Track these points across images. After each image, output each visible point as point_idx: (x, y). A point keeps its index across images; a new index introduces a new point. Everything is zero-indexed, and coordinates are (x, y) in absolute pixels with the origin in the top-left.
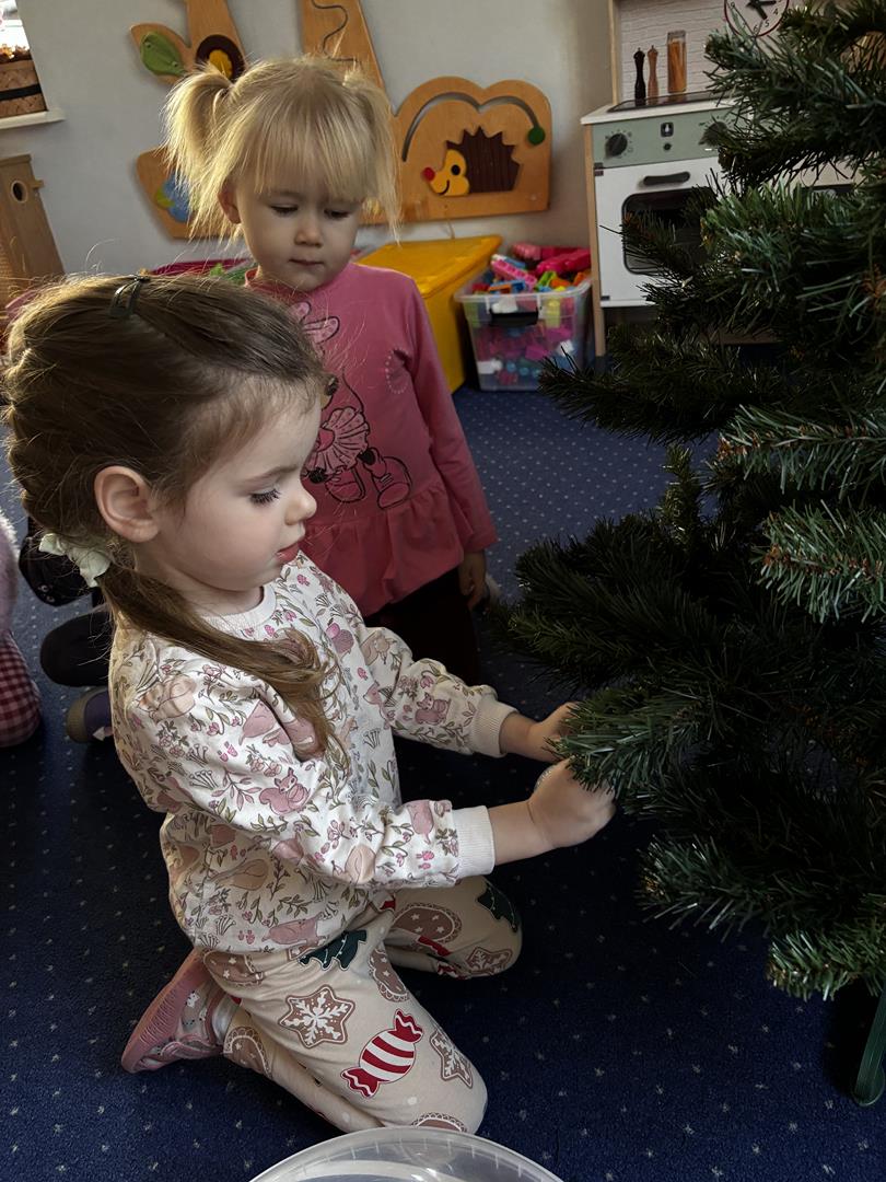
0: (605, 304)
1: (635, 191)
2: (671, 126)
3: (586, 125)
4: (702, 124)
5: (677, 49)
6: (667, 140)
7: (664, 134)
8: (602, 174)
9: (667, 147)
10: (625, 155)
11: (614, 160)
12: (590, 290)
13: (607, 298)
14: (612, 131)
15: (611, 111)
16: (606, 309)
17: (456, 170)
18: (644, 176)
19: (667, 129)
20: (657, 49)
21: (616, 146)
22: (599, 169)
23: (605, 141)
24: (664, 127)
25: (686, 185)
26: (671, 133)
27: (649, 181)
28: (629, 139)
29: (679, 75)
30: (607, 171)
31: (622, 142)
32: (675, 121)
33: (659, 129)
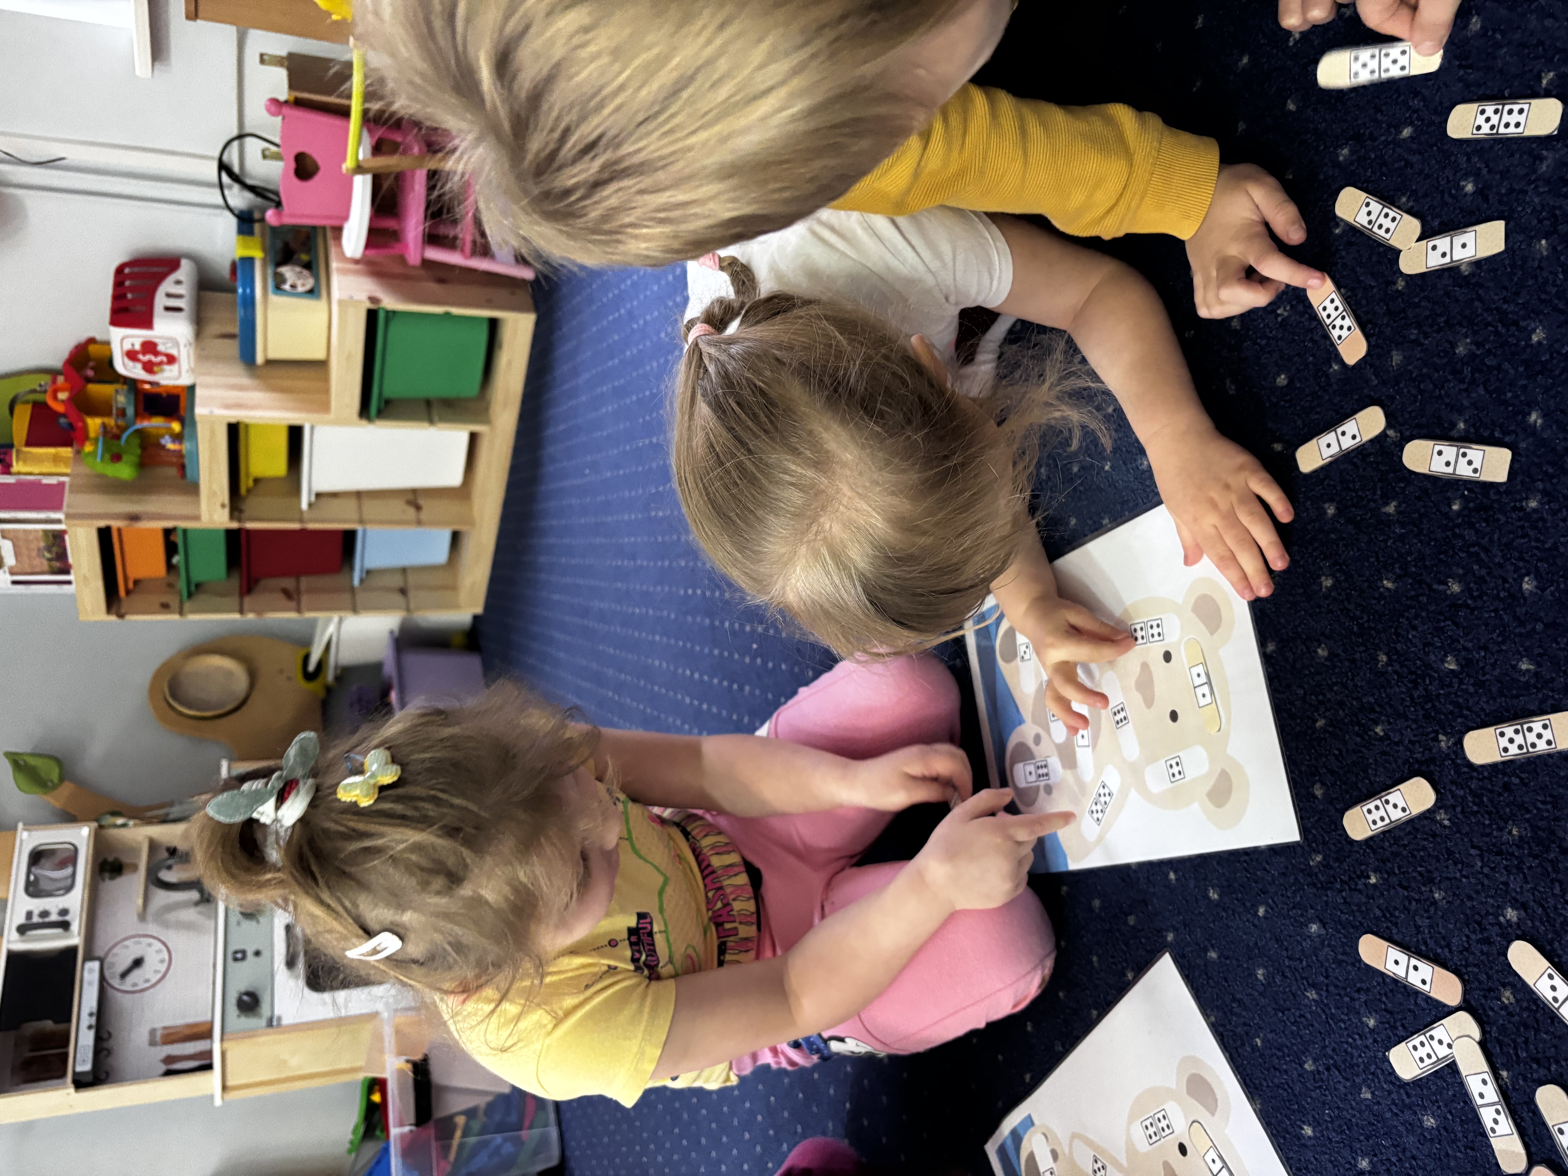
1: (301, 982)
2: (236, 952)
4: (239, 927)
5: (169, 1035)
6: (250, 954)
7: (244, 958)
8: (279, 1019)
9: (257, 953)
10: (262, 993)
11: (265, 1005)
14: (233, 1009)
18: (286, 971)
20: (162, 1056)
21: (250, 1002)
22: (274, 1021)
23: (244, 1018)
24: (236, 959)
26: (244, 952)
27: (290, 963)
28: (244, 991)
29: (195, 1030)
30: (277, 1012)
31: (245, 998)
32: (231, 949)
33: (239, 964)
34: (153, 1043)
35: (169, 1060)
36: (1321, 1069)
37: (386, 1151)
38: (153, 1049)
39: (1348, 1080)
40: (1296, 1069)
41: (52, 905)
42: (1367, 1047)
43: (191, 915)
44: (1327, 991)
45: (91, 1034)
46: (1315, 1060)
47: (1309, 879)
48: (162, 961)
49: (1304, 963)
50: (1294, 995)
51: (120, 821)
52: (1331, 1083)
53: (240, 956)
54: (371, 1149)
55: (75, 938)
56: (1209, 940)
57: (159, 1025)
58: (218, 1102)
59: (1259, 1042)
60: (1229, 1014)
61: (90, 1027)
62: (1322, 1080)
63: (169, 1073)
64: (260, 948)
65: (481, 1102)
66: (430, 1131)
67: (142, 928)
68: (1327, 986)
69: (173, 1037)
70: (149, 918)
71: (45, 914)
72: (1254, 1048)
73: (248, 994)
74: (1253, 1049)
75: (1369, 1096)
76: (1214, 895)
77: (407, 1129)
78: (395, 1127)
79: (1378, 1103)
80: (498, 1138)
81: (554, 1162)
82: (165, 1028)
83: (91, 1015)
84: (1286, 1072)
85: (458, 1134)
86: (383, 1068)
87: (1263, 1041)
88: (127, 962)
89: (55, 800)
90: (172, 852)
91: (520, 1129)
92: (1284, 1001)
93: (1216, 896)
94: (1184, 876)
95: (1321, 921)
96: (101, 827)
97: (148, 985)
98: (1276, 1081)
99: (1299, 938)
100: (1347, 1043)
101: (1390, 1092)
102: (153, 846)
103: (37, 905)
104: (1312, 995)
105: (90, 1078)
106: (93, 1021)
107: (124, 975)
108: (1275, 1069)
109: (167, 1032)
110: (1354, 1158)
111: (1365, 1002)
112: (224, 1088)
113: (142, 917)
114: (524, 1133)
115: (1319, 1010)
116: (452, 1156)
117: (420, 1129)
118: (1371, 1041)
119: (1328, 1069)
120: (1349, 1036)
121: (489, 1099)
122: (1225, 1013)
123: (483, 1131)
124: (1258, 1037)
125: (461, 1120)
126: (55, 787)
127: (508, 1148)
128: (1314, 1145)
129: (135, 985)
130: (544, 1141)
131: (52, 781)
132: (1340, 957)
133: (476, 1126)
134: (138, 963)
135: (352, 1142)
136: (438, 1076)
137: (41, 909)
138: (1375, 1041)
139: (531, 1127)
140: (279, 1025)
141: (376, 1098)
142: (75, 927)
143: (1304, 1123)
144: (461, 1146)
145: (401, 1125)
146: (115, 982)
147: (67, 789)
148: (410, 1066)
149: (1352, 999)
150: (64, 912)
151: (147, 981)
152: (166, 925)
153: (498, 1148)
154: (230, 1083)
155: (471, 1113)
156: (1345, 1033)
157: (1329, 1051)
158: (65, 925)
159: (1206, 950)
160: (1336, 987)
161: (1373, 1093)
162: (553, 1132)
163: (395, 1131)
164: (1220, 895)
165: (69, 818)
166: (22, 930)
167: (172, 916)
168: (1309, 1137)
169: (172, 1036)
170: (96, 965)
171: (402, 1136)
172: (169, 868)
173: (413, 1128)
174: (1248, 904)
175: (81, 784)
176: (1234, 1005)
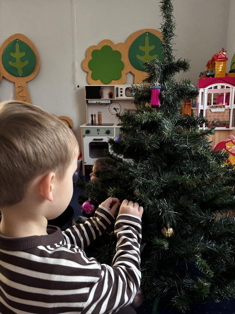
0: (85, 164)
1: (92, 141)
3: (81, 127)
4: (105, 130)
5: (100, 115)
9: (98, 133)
10: (90, 134)
11: (87, 135)
12: (82, 161)
13: (86, 163)
14: (87, 129)
15: (87, 125)
16: (85, 166)
18: (94, 139)
20: (96, 114)
21: (88, 132)
22: (84, 136)
23: (85, 131)
25: (102, 141)
26: (99, 131)
27: (95, 140)
28: (90, 131)
29: (100, 120)
32: (100, 129)
33: (96, 130)
34: (98, 112)
41: (123, 93)
45: (95, 103)
57: (102, 113)
61: (97, 102)
97: (110, 110)
103: (124, 90)
150: (121, 96)
170: (109, 103)
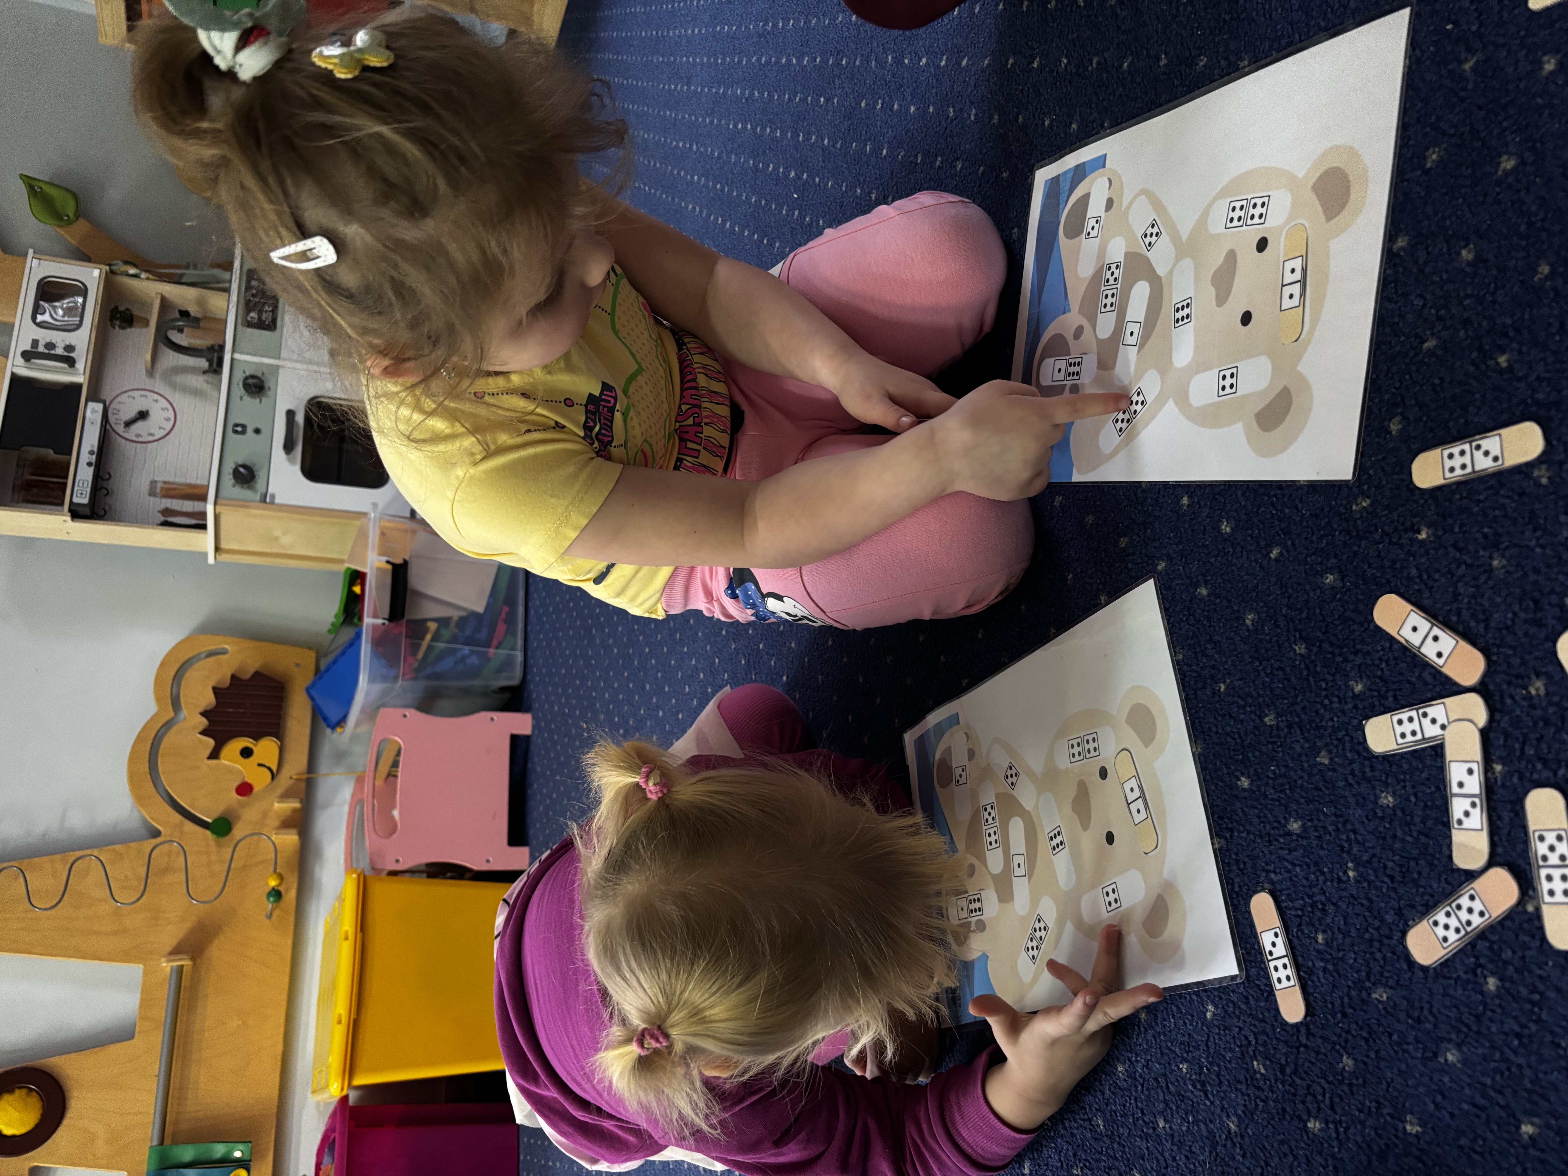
1: (297, 468)
2: (236, 425)
4: (241, 398)
5: (168, 489)
6: (250, 430)
7: (243, 432)
8: (273, 496)
9: (257, 431)
10: (259, 467)
11: (260, 481)
17: (246, 753)
18: (283, 454)
19: (239, 429)
20: (162, 507)
21: (245, 475)
22: (268, 498)
23: (238, 488)
24: (236, 432)
25: (300, 418)
26: (244, 427)
27: (288, 447)
28: (241, 462)
30: (271, 490)
31: (242, 470)
32: (232, 421)
33: (237, 437)
34: (152, 493)
35: (167, 512)
36: (1282, 725)
37: (358, 636)
38: (151, 498)
39: (1308, 741)
40: (1254, 721)
41: (60, 339)
42: (1343, 712)
43: (198, 381)
44: (1320, 647)
45: (90, 471)
46: (1278, 715)
47: (1344, 525)
48: (168, 419)
49: (1304, 615)
50: (1280, 646)
51: (132, 271)
52: (1288, 741)
53: (240, 429)
54: (347, 634)
55: (79, 376)
56: (1204, 576)
57: (160, 478)
58: (211, 560)
59: (1223, 687)
60: (1200, 655)
61: (89, 464)
62: (1279, 736)
63: (166, 524)
64: (259, 426)
65: (455, 614)
66: (402, 628)
67: (148, 383)
68: (1322, 642)
69: (174, 493)
70: (158, 375)
71: (50, 346)
72: (1215, 693)
73: (244, 466)
74: (1213, 693)
75: (1326, 761)
76: (1226, 528)
77: (380, 621)
78: (368, 616)
79: (1334, 770)
80: (466, 650)
81: (515, 682)
82: (165, 483)
83: (91, 453)
84: (1242, 721)
85: (429, 637)
86: (364, 563)
87: (1227, 688)
88: (132, 414)
89: (71, 236)
90: (184, 314)
91: (489, 647)
92: (1267, 650)
93: (1228, 529)
94: (1198, 503)
95: (1341, 572)
96: (112, 272)
97: (151, 438)
98: (1228, 729)
99: (1308, 587)
100: (1322, 704)
101: (1352, 762)
102: (165, 304)
103: (45, 336)
104: (1300, 649)
105: (87, 511)
106: (93, 458)
107: (128, 424)
108: (1231, 716)
109: (166, 486)
110: (1285, 818)
111: (1360, 666)
112: (217, 549)
113: (151, 372)
114: (491, 651)
115: (1302, 666)
116: (420, 655)
117: (392, 624)
118: (1350, 706)
119: (1290, 726)
120: (1326, 697)
121: (463, 614)
122: (1196, 653)
123: (454, 639)
124: (1224, 682)
125: (433, 626)
126: (70, 222)
127: (474, 660)
128: (1245, 798)
129: (138, 436)
130: (508, 663)
131: (68, 216)
132: (1348, 613)
133: (446, 633)
134: (143, 415)
135: (333, 624)
136: (416, 580)
137: (48, 340)
138: (1355, 707)
139: (497, 647)
140: (272, 502)
141: (357, 589)
142: (80, 365)
143: (1243, 774)
144: (430, 648)
145: (375, 616)
146: (120, 429)
147: (82, 226)
148: (389, 567)
149: (1346, 660)
150: (70, 348)
151: (151, 435)
152: (174, 386)
153: (464, 658)
154: (224, 545)
155: (443, 622)
156: (1324, 693)
157: (1298, 708)
158: (71, 362)
159: (1197, 585)
160: (1331, 644)
161: (1331, 759)
162: (519, 656)
163: (368, 620)
164: (1232, 529)
165: (84, 256)
166: (27, 356)
167: (180, 379)
168: (1244, 790)
169: (171, 491)
170: (99, 407)
171: (375, 627)
172: (181, 331)
173: (386, 622)
174: (1263, 543)
175: (97, 225)
176: (1209, 646)
